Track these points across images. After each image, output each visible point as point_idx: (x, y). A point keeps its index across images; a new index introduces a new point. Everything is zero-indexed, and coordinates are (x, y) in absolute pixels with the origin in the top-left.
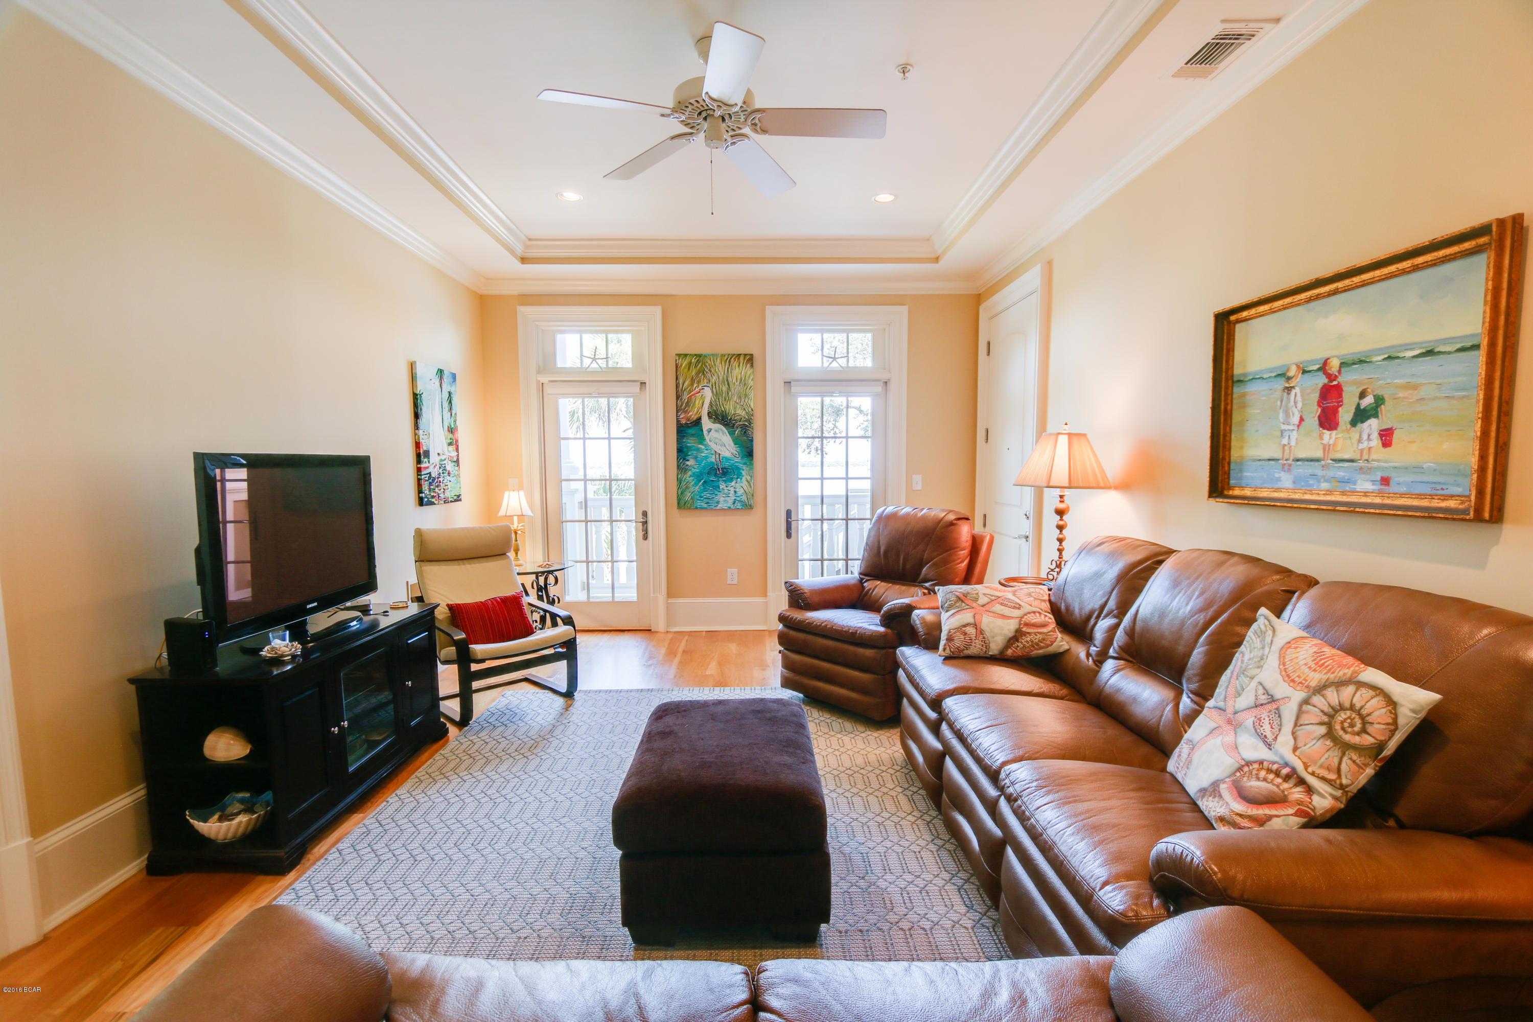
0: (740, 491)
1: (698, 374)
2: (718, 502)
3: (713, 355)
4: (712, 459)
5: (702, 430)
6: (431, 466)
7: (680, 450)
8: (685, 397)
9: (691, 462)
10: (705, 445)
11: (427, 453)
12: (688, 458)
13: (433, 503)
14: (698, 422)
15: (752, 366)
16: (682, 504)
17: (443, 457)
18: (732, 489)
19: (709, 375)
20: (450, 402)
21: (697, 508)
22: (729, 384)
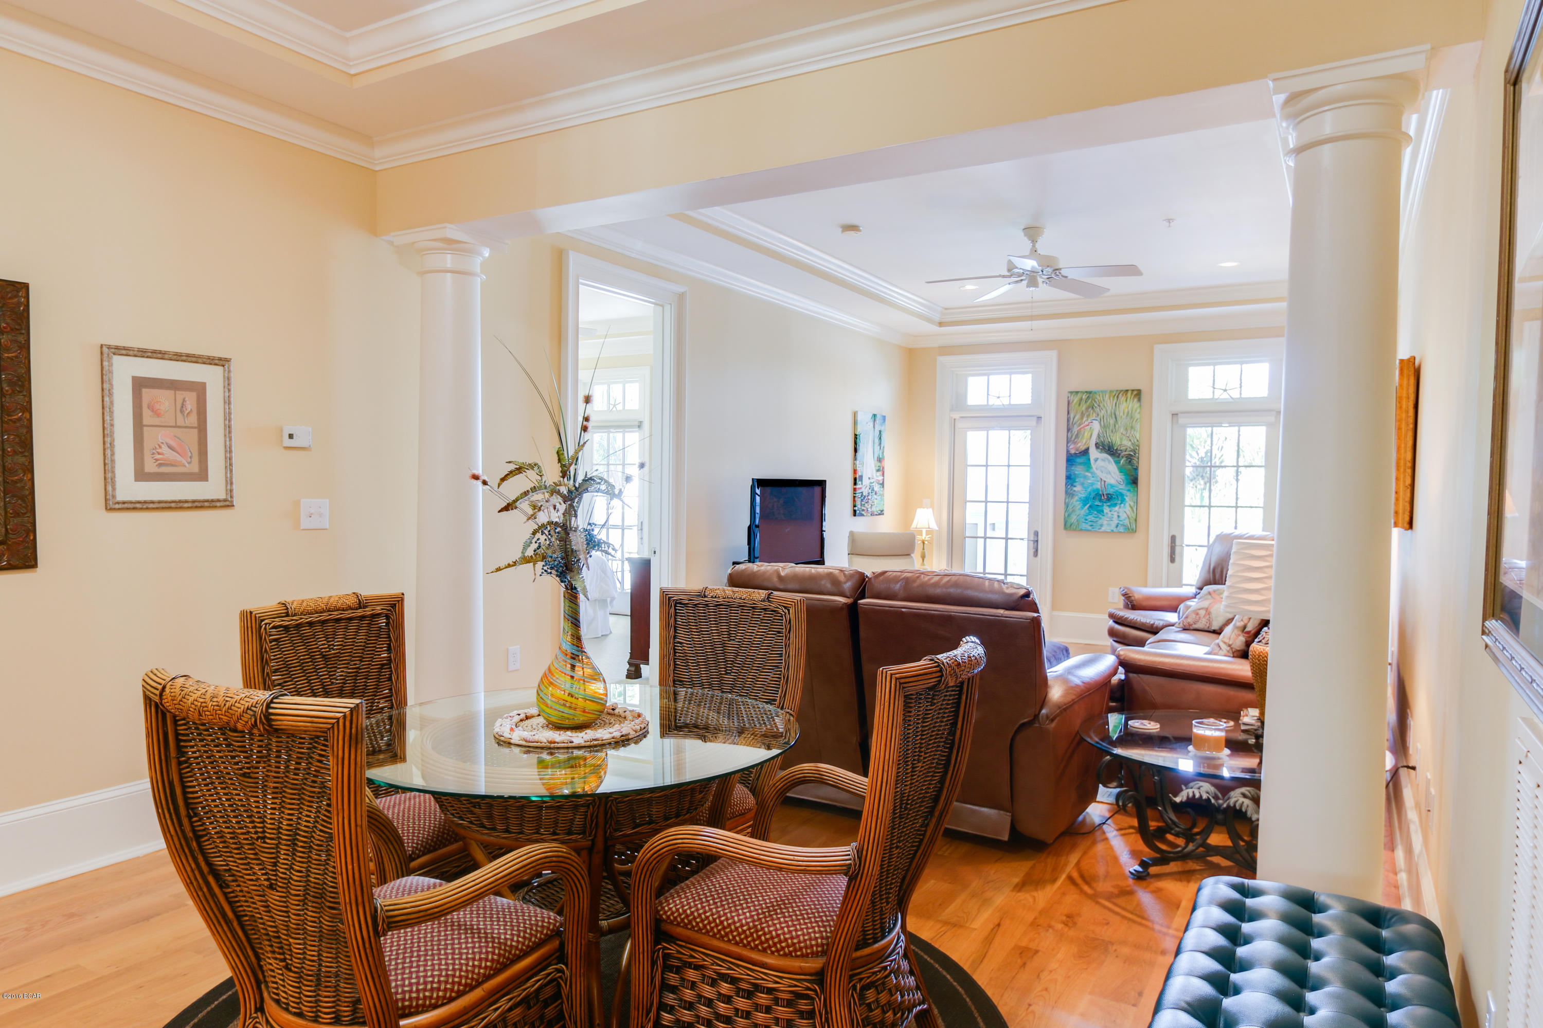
0: (1123, 516)
1: (1087, 409)
2: (1102, 525)
3: (1102, 392)
4: (1098, 486)
5: (1089, 459)
6: (863, 487)
7: (1068, 477)
8: (1075, 429)
9: (1078, 488)
10: (1092, 473)
11: (861, 477)
12: (1075, 484)
13: (862, 515)
14: (1086, 452)
15: (1139, 400)
16: (1068, 526)
17: (872, 481)
18: (1116, 514)
19: (1098, 410)
20: (880, 438)
21: (1081, 530)
22: (1116, 418)
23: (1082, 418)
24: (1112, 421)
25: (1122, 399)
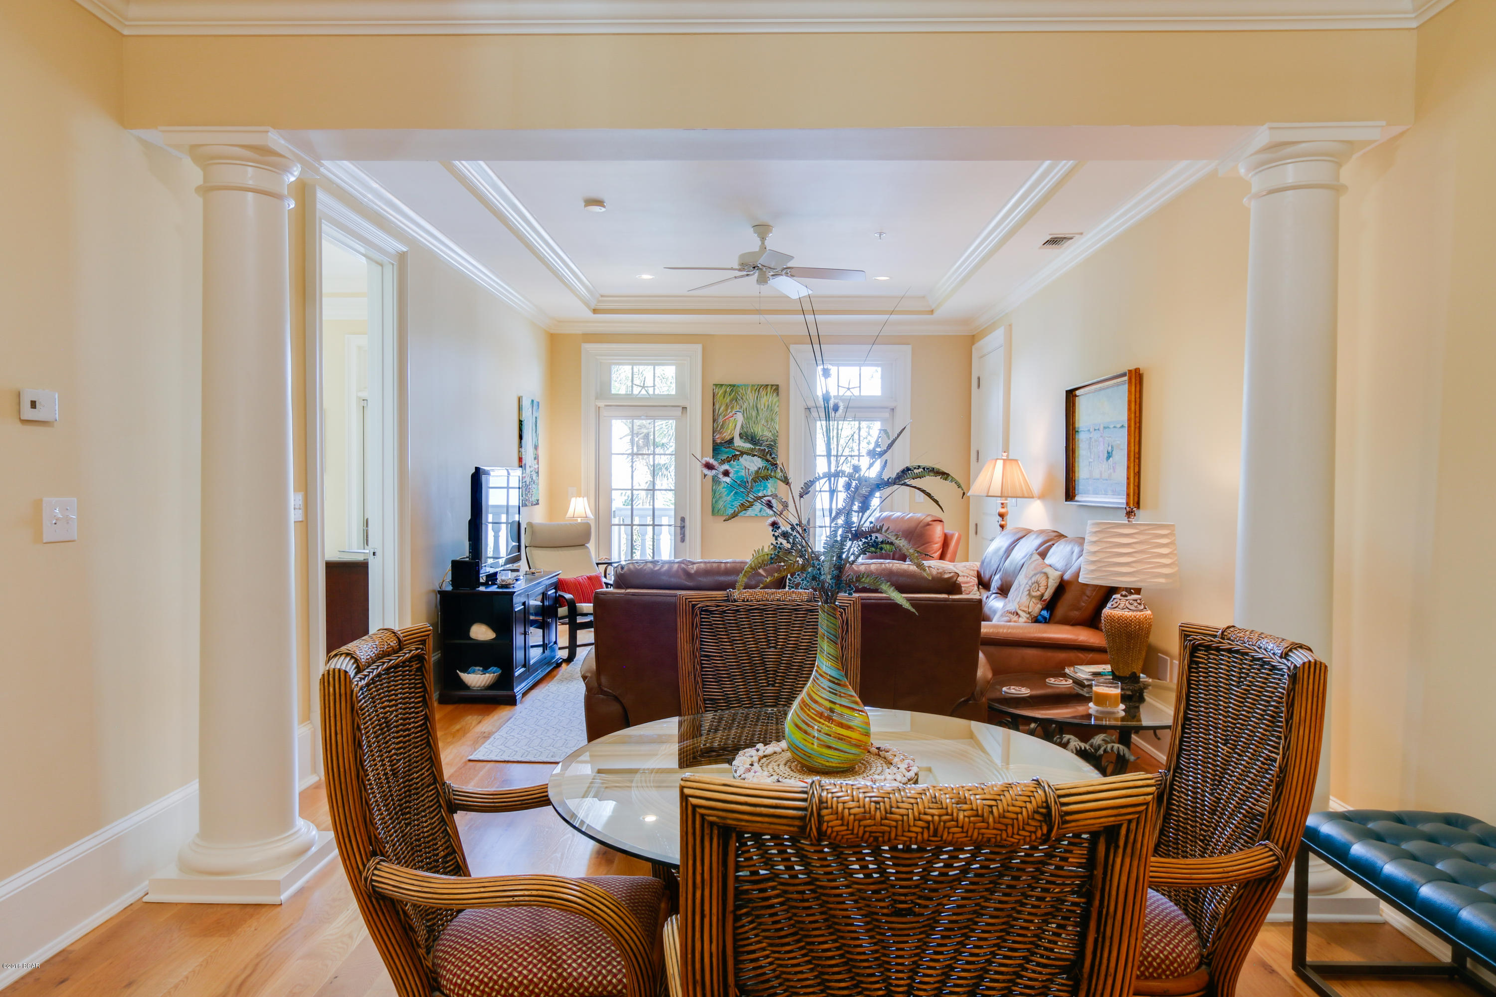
1: (731, 401)
3: (745, 385)
4: (742, 473)
8: (721, 420)
14: (731, 441)
15: (778, 394)
16: (715, 512)
19: (741, 402)
22: (757, 410)
23: (727, 410)
24: (754, 414)
25: (763, 393)
